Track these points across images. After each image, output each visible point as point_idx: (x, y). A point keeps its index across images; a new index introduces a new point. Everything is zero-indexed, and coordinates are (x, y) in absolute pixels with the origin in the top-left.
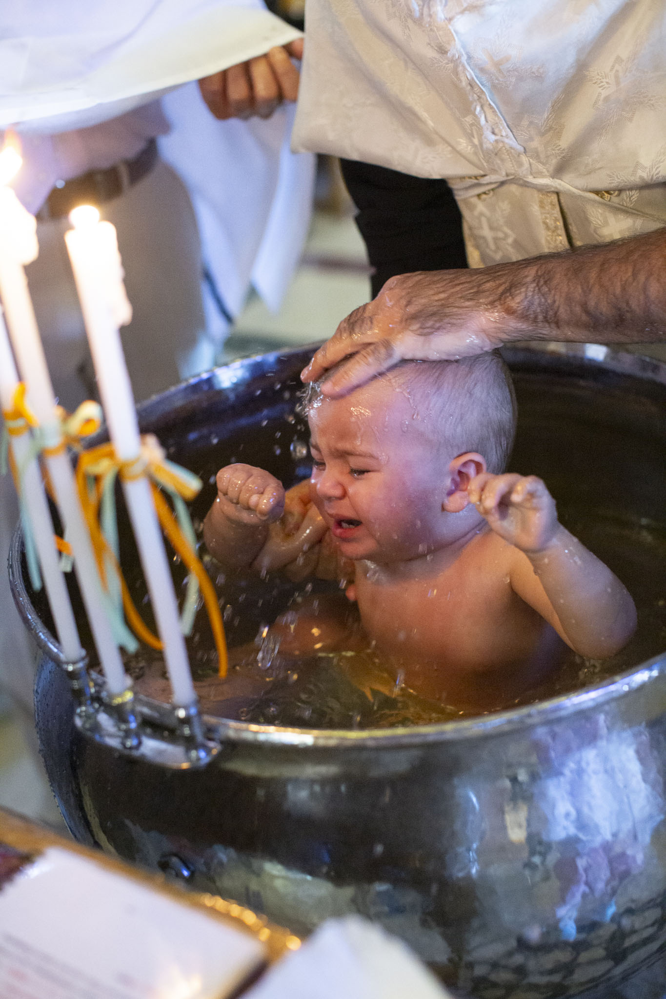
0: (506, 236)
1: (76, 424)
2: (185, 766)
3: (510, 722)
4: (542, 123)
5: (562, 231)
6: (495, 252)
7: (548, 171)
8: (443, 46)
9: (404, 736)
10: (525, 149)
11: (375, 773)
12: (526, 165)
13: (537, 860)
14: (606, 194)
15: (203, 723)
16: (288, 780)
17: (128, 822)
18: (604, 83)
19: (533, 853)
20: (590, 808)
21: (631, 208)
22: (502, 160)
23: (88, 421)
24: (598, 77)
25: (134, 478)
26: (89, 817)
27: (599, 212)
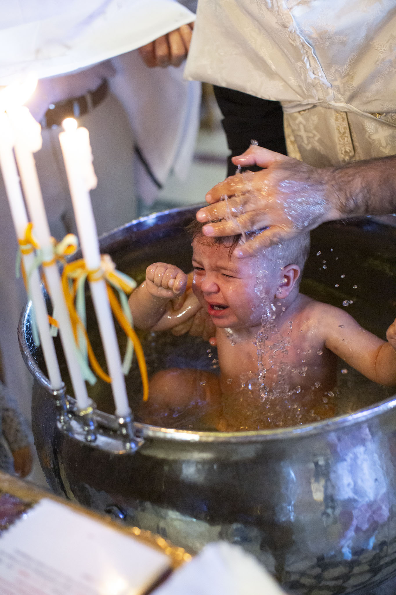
0: (315, 135)
1: (62, 248)
2: (121, 452)
3: (315, 428)
4: (343, 71)
5: (348, 134)
6: (307, 145)
7: (344, 99)
8: (285, 24)
9: (253, 436)
10: (331, 85)
11: (235, 458)
12: (331, 95)
13: (329, 511)
14: (378, 115)
15: (133, 427)
16: (184, 461)
17: (87, 486)
18: (383, 50)
19: (327, 507)
20: (362, 481)
21: (392, 123)
22: (317, 90)
23: (70, 246)
24: (378, 46)
25: (97, 280)
26: (64, 482)
27: (372, 125)
